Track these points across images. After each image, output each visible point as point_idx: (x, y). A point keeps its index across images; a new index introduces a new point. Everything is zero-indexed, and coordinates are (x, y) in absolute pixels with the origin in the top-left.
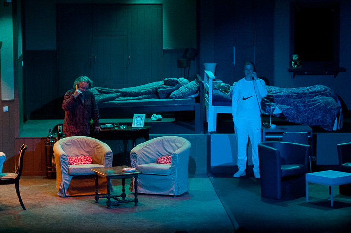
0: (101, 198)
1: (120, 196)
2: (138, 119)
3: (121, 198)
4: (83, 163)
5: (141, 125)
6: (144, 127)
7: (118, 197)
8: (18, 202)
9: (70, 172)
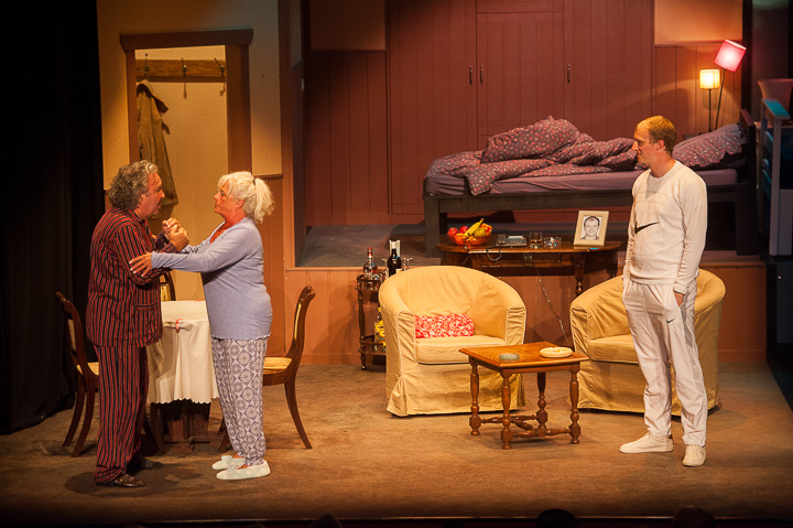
0: (485, 421)
1: (532, 418)
2: (589, 223)
3: (534, 423)
4: (451, 333)
5: (597, 238)
6: (605, 244)
7: (528, 422)
8: (292, 428)
9: (420, 355)
